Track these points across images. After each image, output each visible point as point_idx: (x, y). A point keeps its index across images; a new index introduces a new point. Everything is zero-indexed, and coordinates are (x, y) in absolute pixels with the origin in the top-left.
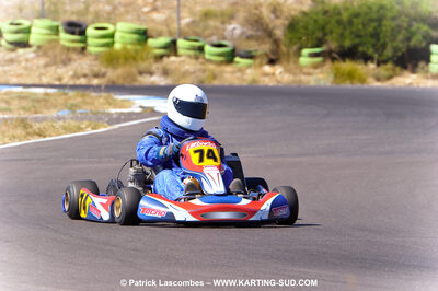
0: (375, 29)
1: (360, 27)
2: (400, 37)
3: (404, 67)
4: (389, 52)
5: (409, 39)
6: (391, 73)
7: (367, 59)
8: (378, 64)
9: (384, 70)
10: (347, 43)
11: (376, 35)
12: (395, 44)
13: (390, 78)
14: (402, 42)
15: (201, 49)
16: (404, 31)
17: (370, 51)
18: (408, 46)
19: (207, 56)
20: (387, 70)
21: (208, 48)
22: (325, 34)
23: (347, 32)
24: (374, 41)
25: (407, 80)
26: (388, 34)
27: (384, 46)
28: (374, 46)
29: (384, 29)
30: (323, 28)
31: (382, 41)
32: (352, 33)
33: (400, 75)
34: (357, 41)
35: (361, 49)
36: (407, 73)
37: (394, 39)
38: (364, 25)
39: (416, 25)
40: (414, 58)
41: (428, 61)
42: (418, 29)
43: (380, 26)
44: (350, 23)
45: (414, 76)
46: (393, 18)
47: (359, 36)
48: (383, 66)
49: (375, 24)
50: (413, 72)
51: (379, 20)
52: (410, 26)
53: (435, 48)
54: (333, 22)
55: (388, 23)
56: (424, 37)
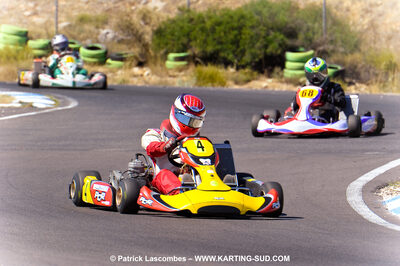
0: (236, 36)
1: (222, 34)
2: (258, 44)
3: (261, 72)
4: (247, 58)
5: (266, 47)
6: (248, 77)
7: (227, 63)
8: (238, 69)
9: (242, 74)
10: (210, 49)
11: (236, 42)
12: (253, 51)
13: (248, 81)
14: (260, 49)
16: (261, 40)
17: (231, 57)
18: (265, 53)
20: (246, 74)
21: (83, 51)
22: (190, 40)
23: (210, 38)
24: (234, 47)
25: (264, 84)
26: (248, 42)
27: (243, 52)
28: (234, 52)
29: (243, 37)
30: (188, 35)
31: (242, 48)
32: (214, 39)
33: (257, 79)
34: (219, 47)
35: (222, 54)
36: (263, 77)
37: (253, 46)
38: (225, 33)
39: (272, 34)
40: (271, 63)
41: (283, 67)
42: (275, 37)
43: (240, 34)
44: (213, 30)
45: (270, 80)
46: (252, 27)
47: (221, 43)
48: (242, 71)
49: (236, 32)
50: (269, 77)
51: (240, 28)
52: (268, 35)
53: (290, 55)
54: (197, 29)
55: (247, 32)
56: (280, 45)
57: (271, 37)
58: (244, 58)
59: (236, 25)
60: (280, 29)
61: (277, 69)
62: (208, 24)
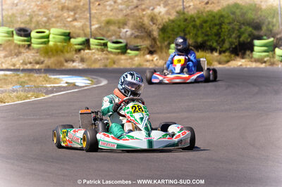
0: (218, 30)
1: (208, 29)
2: (234, 35)
3: (237, 55)
4: (227, 45)
5: (239, 37)
6: (228, 58)
7: (212, 50)
8: (220, 53)
9: (223, 57)
10: (200, 40)
11: (218, 34)
12: (231, 40)
13: (228, 62)
14: (236, 38)
15: (105, 45)
16: (236, 32)
17: (215, 45)
18: (239, 41)
19: (109, 49)
20: (226, 56)
21: (110, 44)
22: (185, 34)
23: (200, 32)
24: (217, 38)
25: (239, 63)
26: (226, 33)
27: (223, 41)
28: (217, 41)
29: (223, 30)
30: (184, 30)
31: (222, 38)
32: (203, 33)
33: (234, 60)
34: (206, 38)
35: (209, 43)
36: (238, 59)
37: (231, 35)
38: (210, 28)
39: (244, 28)
40: (243, 48)
41: (252, 50)
42: (246, 30)
43: (221, 28)
44: (201, 26)
45: (243, 60)
46: (229, 23)
47: (207, 35)
48: (223, 54)
49: (217, 27)
50: (243, 58)
51: (220, 24)
52: (240, 28)
53: (256, 42)
54: (190, 26)
55: (225, 26)
56: (250, 35)
57: (242, 30)
58: (224, 46)
59: (217, 22)
60: (249, 24)
61: (248, 53)
62: (198, 22)
